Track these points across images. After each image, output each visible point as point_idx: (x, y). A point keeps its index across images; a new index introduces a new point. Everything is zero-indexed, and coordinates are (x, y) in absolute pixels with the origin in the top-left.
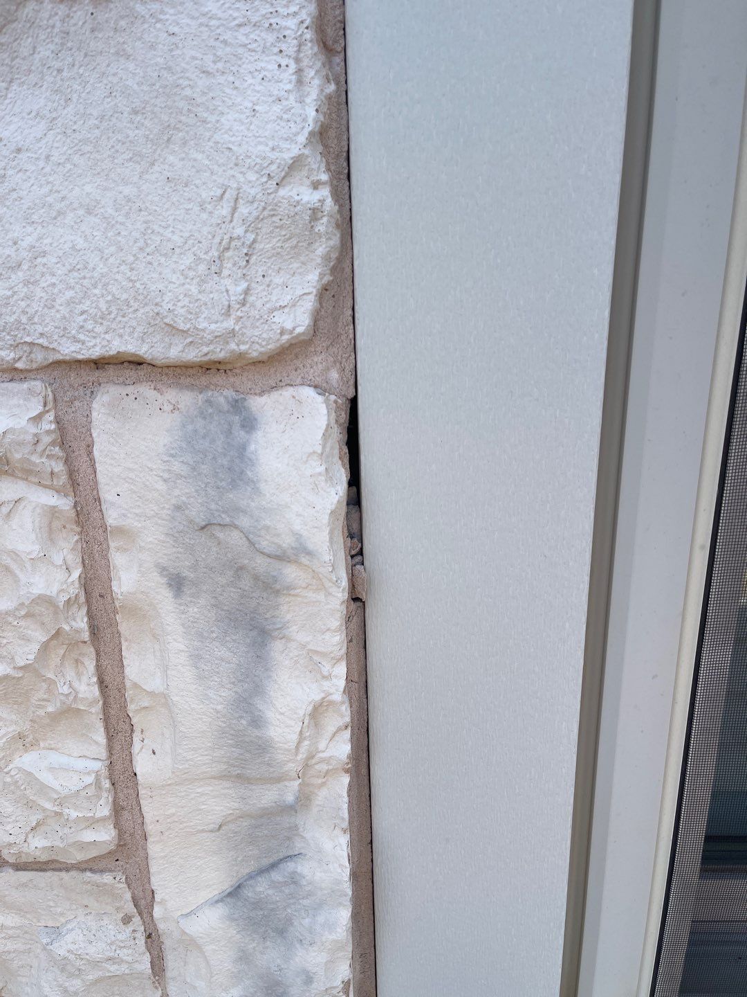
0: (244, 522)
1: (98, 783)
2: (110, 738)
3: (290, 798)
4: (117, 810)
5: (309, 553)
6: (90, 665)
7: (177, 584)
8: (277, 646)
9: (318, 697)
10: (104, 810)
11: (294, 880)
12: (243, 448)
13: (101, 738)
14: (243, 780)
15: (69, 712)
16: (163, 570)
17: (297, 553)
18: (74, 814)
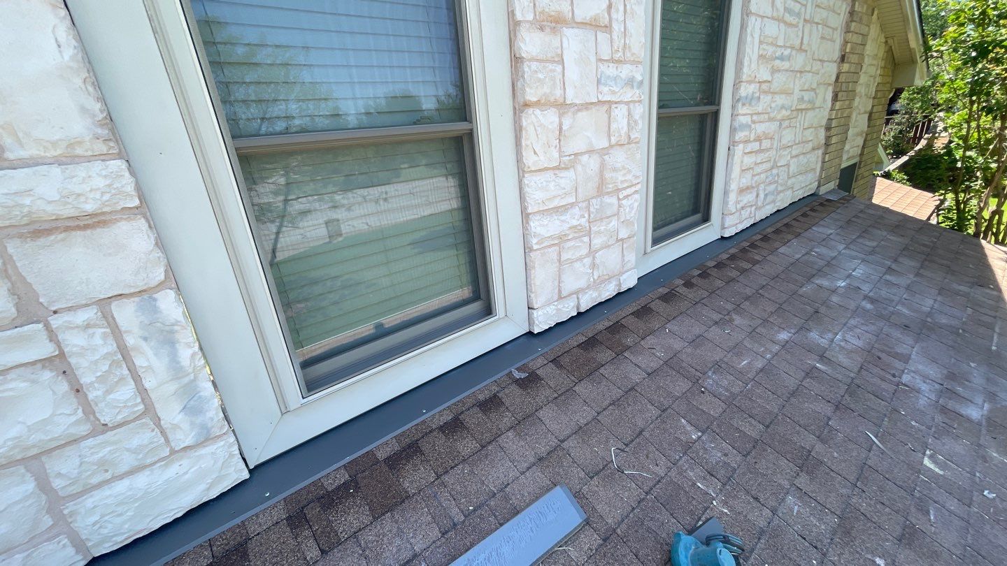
0: (161, 320)
1: (135, 394)
2: (135, 383)
3: (192, 378)
4: (143, 400)
5: (180, 322)
6: (124, 366)
7: (145, 339)
8: (177, 345)
9: (192, 352)
10: (139, 400)
11: (200, 397)
12: (155, 305)
13: (133, 383)
14: (178, 378)
15: (122, 379)
16: (141, 337)
17: (176, 323)
18: (130, 404)
